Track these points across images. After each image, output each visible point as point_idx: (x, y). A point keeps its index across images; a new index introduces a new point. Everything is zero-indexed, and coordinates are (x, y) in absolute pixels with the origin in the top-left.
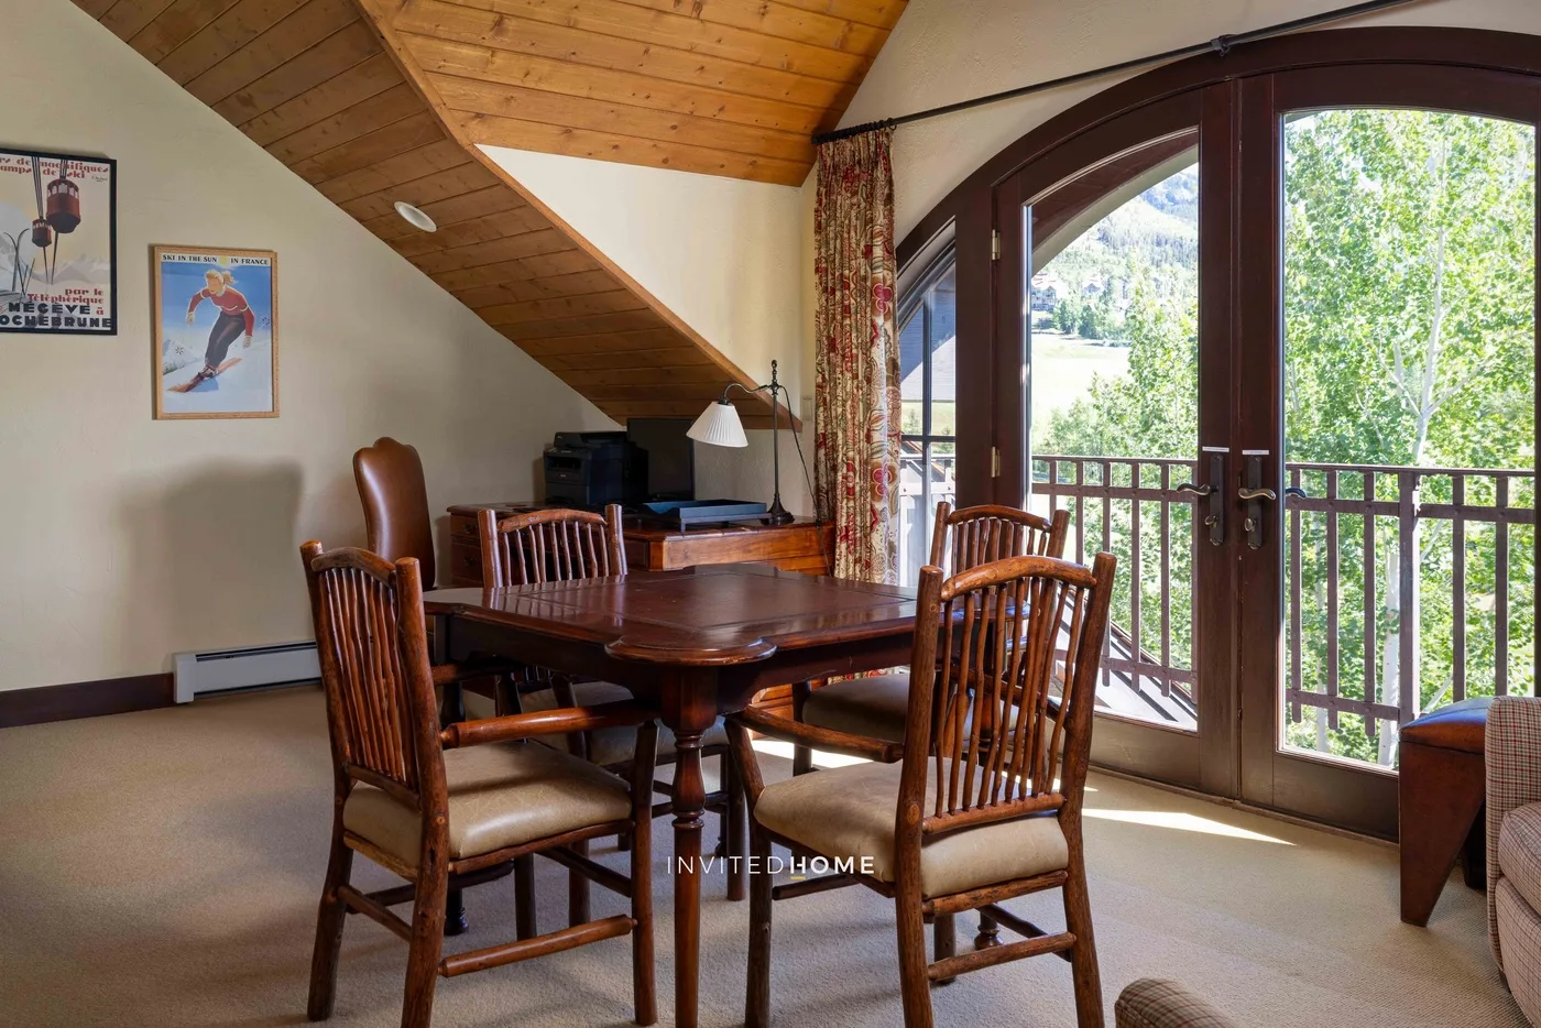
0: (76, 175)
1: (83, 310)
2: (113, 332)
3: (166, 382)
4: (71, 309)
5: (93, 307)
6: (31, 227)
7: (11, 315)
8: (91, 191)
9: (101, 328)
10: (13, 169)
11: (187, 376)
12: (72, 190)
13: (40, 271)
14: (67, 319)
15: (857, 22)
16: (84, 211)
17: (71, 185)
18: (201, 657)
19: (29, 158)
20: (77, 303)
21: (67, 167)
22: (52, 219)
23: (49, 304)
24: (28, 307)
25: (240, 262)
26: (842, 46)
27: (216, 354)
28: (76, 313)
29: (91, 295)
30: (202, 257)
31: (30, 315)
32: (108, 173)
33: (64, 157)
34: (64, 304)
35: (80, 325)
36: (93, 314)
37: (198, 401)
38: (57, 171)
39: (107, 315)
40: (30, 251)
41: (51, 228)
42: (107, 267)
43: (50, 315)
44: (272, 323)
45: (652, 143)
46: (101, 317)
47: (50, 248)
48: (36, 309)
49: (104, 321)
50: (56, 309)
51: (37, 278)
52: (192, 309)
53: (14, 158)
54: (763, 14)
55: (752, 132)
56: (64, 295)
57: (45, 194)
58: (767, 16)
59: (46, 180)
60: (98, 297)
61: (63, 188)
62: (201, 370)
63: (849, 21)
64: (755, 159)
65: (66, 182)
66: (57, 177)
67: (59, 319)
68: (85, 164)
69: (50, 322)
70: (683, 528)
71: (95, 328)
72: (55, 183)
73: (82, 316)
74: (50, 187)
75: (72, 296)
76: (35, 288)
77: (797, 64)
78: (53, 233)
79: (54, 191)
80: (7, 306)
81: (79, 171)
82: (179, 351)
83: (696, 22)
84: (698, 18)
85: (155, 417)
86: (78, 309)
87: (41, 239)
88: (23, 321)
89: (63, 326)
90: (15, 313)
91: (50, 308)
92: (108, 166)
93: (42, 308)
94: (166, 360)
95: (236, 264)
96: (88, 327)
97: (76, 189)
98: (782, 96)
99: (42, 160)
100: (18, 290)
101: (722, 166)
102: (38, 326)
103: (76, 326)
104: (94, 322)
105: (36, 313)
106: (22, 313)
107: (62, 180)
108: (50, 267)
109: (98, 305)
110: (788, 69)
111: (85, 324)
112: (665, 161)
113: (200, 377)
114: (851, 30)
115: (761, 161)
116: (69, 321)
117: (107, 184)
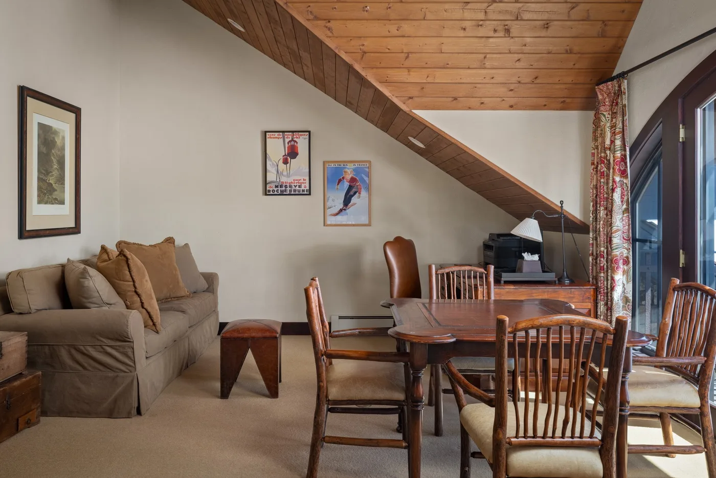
0: (297, 138)
1: (300, 187)
2: (310, 194)
3: (329, 212)
4: (295, 186)
5: (303, 185)
6: (282, 158)
7: (276, 189)
8: (302, 144)
9: (305, 193)
10: (276, 138)
11: (336, 210)
12: (295, 143)
13: (285, 173)
14: (294, 190)
15: (609, 21)
16: (299, 151)
17: (295, 141)
18: (340, 318)
19: (281, 133)
20: (298, 184)
21: (294, 135)
22: (289, 154)
23: (288, 185)
24: (281, 186)
25: (356, 166)
26: (603, 35)
27: (347, 201)
28: (297, 188)
29: (302, 181)
30: (342, 164)
31: (282, 189)
32: (308, 136)
33: (293, 132)
34: (293, 185)
35: (298, 192)
36: (303, 188)
37: (340, 219)
38: (290, 137)
39: (308, 188)
40: (282, 166)
41: (289, 158)
42: (308, 170)
43: (288, 189)
44: (368, 189)
45: (500, 99)
46: (305, 189)
47: (288, 165)
48: (284, 187)
49: (307, 190)
50: (290, 186)
51: (284, 176)
52: (338, 185)
53: (277, 134)
54: (547, 28)
55: (558, 86)
56: (293, 181)
57: (287, 145)
58: (550, 28)
59: (287, 140)
60: (304, 182)
61: (292, 143)
62: (341, 208)
63: (603, 21)
64: (563, 100)
65: (294, 141)
66: (291, 139)
67: (291, 190)
68: (300, 133)
69: (288, 191)
70: (502, 282)
71: (303, 193)
72: (290, 141)
73: (299, 189)
74: (288, 143)
75: (296, 181)
76: (284, 179)
77: (576, 49)
78: (289, 159)
79: (290, 144)
80: (274, 186)
81: (298, 136)
82: (333, 200)
83: (509, 38)
84: (509, 37)
85: (324, 225)
86: (298, 186)
87: (285, 162)
88: (279, 191)
89: (292, 193)
90: (277, 189)
91: (288, 186)
92: (308, 133)
93: (286, 186)
94: (329, 204)
95: (355, 166)
96: (301, 193)
97: (297, 143)
98: (572, 66)
99: (285, 133)
100: (278, 180)
101: (545, 105)
102: (285, 193)
103: (297, 193)
104: (303, 191)
105: (284, 188)
106: (279, 189)
107: (292, 140)
108: (288, 172)
109: (305, 184)
110: (570, 52)
111: (300, 192)
112: (511, 107)
113: (341, 210)
114: (605, 25)
115: (568, 100)
116: (295, 191)
117: (308, 140)
